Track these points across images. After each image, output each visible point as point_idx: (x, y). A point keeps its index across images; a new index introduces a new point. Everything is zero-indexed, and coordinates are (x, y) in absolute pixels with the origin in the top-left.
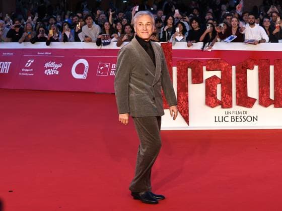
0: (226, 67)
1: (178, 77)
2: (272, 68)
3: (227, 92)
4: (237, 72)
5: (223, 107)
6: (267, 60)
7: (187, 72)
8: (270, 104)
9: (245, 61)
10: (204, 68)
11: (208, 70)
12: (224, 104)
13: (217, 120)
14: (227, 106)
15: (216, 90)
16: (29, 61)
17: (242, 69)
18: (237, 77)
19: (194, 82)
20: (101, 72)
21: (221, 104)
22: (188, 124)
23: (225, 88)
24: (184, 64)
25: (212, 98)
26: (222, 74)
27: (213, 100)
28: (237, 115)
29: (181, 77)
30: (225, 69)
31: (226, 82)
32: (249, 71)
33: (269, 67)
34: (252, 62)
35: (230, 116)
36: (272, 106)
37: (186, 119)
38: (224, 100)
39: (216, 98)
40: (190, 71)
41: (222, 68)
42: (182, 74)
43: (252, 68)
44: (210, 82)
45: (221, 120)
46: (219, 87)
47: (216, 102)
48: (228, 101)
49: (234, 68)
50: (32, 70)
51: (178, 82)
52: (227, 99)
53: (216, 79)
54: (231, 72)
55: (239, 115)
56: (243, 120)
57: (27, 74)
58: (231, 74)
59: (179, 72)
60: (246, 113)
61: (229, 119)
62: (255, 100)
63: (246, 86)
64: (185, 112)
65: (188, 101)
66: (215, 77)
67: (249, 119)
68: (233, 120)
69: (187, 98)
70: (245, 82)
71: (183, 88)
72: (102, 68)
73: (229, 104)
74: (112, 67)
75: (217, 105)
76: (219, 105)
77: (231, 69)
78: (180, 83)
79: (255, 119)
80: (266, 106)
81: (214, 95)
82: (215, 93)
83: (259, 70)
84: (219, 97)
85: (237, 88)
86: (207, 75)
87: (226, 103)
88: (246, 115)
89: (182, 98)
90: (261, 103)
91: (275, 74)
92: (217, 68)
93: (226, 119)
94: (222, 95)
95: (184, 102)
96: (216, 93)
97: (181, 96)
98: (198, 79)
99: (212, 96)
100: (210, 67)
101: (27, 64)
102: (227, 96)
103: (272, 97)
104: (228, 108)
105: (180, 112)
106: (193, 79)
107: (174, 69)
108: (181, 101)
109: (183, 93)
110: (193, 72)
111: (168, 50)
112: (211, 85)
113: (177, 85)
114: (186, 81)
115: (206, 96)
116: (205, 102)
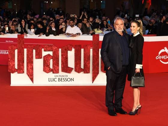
0: (56, 49)
1: (27, 55)
2: (82, 50)
3: (56, 64)
4: (62, 52)
5: (53, 73)
6: (80, 45)
7: (32, 52)
9: (66, 46)
10: (43, 50)
11: (45, 51)
12: (54, 71)
13: (50, 80)
15: (50, 63)
17: (65, 51)
18: (62, 55)
19: (36, 58)
21: (52, 71)
22: (33, 82)
23: (54, 62)
24: (31, 47)
26: (53, 53)
27: (47, 69)
29: (29, 55)
30: (55, 51)
31: (55, 58)
32: (69, 52)
34: (71, 47)
35: (57, 78)
36: (82, 72)
37: (32, 79)
38: (54, 69)
39: (49, 68)
40: (34, 51)
41: (53, 50)
42: (30, 53)
43: (71, 50)
44: (46, 58)
45: (52, 80)
46: (51, 61)
48: (56, 69)
49: (60, 50)
51: (27, 58)
53: (50, 56)
54: (59, 52)
55: (63, 78)
56: (65, 80)
58: (59, 54)
59: (28, 52)
60: (67, 76)
61: (57, 80)
62: (72, 69)
63: (67, 61)
64: (31, 76)
65: (33, 69)
66: (49, 55)
67: (69, 80)
68: (59, 80)
69: (33, 67)
70: (67, 58)
71: (30, 62)
73: (57, 71)
75: (50, 72)
78: (29, 58)
79: (72, 80)
80: (79, 72)
81: (48, 66)
82: (49, 64)
83: (75, 51)
84: (51, 67)
85: (62, 61)
86: (44, 53)
87: (55, 71)
88: (67, 78)
89: (30, 67)
90: (76, 71)
91: (84, 54)
92: (50, 50)
93: (55, 80)
94: (53, 66)
95: (31, 70)
96: (50, 64)
98: (39, 56)
99: (47, 66)
100: (46, 49)
102: (56, 66)
103: (82, 67)
104: (57, 73)
105: (28, 75)
106: (36, 56)
107: (25, 50)
108: (29, 69)
109: (30, 64)
110: (36, 52)
111: (22, 39)
112: (47, 60)
113: (27, 60)
114: (32, 57)
115: (44, 66)
116: (43, 70)
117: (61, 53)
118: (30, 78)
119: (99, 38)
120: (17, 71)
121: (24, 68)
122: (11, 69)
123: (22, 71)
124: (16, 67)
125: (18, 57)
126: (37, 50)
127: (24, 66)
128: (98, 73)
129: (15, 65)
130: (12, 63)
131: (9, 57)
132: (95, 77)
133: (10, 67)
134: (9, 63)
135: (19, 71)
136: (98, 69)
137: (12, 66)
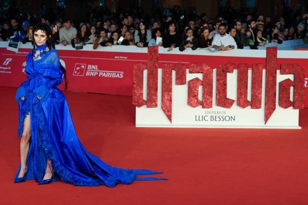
0: (208, 70)
1: (163, 78)
2: (250, 72)
3: (208, 93)
5: (203, 107)
6: (246, 64)
7: (171, 74)
8: (248, 106)
9: (225, 65)
10: (187, 70)
11: (191, 72)
12: (205, 104)
13: (198, 119)
14: (208, 106)
15: (198, 91)
16: (7, 60)
17: (222, 73)
18: (218, 80)
19: (177, 84)
20: (77, 72)
21: (202, 105)
22: (171, 122)
23: (206, 90)
24: (169, 66)
26: (204, 76)
27: (194, 101)
28: (216, 115)
29: (166, 78)
30: (207, 72)
31: (207, 84)
32: (228, 75)
33: (248, 71)
34: (232, 67)
35: (209, 115)
36: (249, 107)
37: (169, 117)
38: (205, 101)
39: (197, 99)
40: (174, 72)
41: (204, 71)
42: (167, 75)
43: (232, 72)
45: (201, 119)
46: (200, 89)
47: (198, 101)
48: (208, 101)
49: (215, 71)
50: (9, 68)
51: (162, 83)
52: (208, 99)
53: (198, 81)
54: (212, 75)
55: (218, 115)
56: (222, 119)
57: (4, 72)
58: (212, 77)
59: (164, 73)
60: (225, 113)
61: (208, 118)
62: (234, 101)
63: (226, 88)
64: (168, 111)
65: (171, 101)
66: (197, 79)
67: (227, 118)
68: (212, 119)
69: (171, 98)
70: (225, 84)
71: (167, 90)
72: (78, 68)
73: (209, 104)
75: (198, 105)
76: (200, 105)
77: (212, 72)
78: (165, 84)
79: (232, 118)
80: (244, 107)
81: (196, 96)
82: (196, 94)
83: (238, 73)
84: (200, 97)
85: (218, 89)
86: (190, 77)
88: (225, 115)
89: (166, 98)
90: (239, 104)
91: (252, 78)
92: (199, 71)
93: (206, 118)
94: (203, 96)
95: (168, 102)
96: (198, 93)
97: (165, 96)
98: (181, 80)
99: (194, 97)
100: (193, 70)
101: (5, 62)
102: (207, 97)
103: (249, 98)
104: (208, 108)
105: (164, 111)
106: (176, 80)
107: (160, 71)
108: (165, 101)
109: (167, 93)
110: (177, 74)
111: (154, 53)
112: (193, 86)
113: (162, 86)
114: (171, 82)
115: (189, 96)
116: (187, 103)
117: (217, 76)
118: (167, 115)
119: (276, 53)
120: (146, 104)
121: (157, 99)
122: (136, 100)
123: (154, 104)
124: (145, 98)
125: (148, 81)
126: (179, 71)
127: (157, 96)
128: (274, 109)
129: (142, 94)
130: (138, 92)
131: (135, 82)
132: (269, 115)
133: (136, 97)
134: (134, 92)
135: (149, 104)
136: (275, 102)
137: (138, 95)
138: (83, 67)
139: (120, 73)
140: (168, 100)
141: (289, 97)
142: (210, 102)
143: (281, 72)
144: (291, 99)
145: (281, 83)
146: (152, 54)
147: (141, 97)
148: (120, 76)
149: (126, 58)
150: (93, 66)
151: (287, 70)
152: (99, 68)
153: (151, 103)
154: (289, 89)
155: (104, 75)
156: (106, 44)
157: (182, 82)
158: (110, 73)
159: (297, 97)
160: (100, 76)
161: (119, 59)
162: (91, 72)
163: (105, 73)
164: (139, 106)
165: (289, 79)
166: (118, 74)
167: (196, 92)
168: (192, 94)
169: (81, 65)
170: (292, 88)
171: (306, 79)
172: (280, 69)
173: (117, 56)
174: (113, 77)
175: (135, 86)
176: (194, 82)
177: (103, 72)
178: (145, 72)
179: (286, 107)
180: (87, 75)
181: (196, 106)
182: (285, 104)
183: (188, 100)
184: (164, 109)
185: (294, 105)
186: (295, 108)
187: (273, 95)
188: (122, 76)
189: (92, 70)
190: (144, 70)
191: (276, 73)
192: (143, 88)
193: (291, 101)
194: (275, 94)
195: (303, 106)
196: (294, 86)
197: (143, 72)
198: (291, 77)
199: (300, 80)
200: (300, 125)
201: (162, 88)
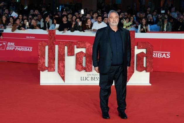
0: (89, 46)
1: (59, 52)
3: (89, 62)
5: (86, 71)
7: (64, 49)
10: (75, 46)
11: (77, 48)
12: (87, 69)
13: (82, 79)
14: (89, 70)
15: (82, 60)
19: (68, 55)
22: (64, 81)
23: (88, 59)
24: (63, 43)
25: (80, 65)
26: (86, 50)
27: (80, 67)
28: (95, 76)
29: (61, 52)
31: (89, 55)
35: (90, 77)
37: (63, 78)
38: (87, 67)
39: (82, 66)
40: (66, 48)
41: (86, 47)
42: (62, 50)
44: (79, 55)
45: (84, 79)
46: (84, 59)
47: (82, 68)
48: (89, 67)
51: (58, 55)
52: (89, 66)
53: (83, 54)
55: (96, 76)
59: (59, 48)
61: (89, 79)
64: (62, 74)
65: (64, 67)
66: (82, 52)
68: (92, 79)
69: (64, 65)
71: (62, 59)
72: (1, 45)
73: (90, 69)
74: (8, 45)
75: (82, 70)
76: (84, 70)
78: (60, 56)
81: (81, 63)
82: (81, 62)
84: (84, 65)
86: (77, 50)
89: (61, 65)
92: (83, 47)
93: (88, 79)
94: (86, 64)
95: (62, 68)
97: (60, 64)
98: (71, 53)
99: (79, 64)
100: (79, 46)
102: (89, 64)
104: (89, 71)
105: (60, 74)
106: (68, 53)
107: (57, 47)
108: (60, 67)
109: (61, 62)
110: (68, 49)
111: (53, 34)
112: (79, 57)
113: (58, 57)
114: (64, 55)
115: (76, 64)
116: (75, 68)
118: (61, 77)
119: (135, 35)
120: (47, 69)
121: (55, 66)
122: (40, 66)
123: (52, 69)
124: (47, 65)
125: (49, 53)
126: (69, 47)
127: (55, 64)
128: (133, 72)
129: (45, 62)
130: (42, 61)
131: (40, 54)
132: (130, 76)
133: (41, 65)
134: (39, 61)
135: (49, 69)
136: (134, 68)
137: (42, 63)
138: (4, 44)
139: (30, 48)
140: (62, 66)
141: (143, 64)
142: (90, 68)
143: (137, 47)
144: (145, 66)
145: (137, 55)
146: (51, 35)
147: (44, 64)
148: (30, 50)
149: (34, 38)
150: (11, 43)
151: (142, 46)
152: (16, 45)
153: (51, 68)
154: (143, 59)
155: (19, 49)
156: (21, 28)
157: (71, 54)
158: (23, 48)
159: (148, 64)
160: (16, 50)
161: (29, 38)
162: (10, 48)
163: (19, 48)
164: (43, 71)
165: (143, 52)
166: (29, 49)
167: (81, 61)
168: (79, 62)
169: (3, 43)
170: (145, 58)
171: (154, 52)
172: (137, 45)
173: (28, 36)
174: (25, 50)
175: (40, 57)
176: (79, 54)
177: (18, 48)
178: (47, 48)
179: (141, 71)
180: (7, 49)
181: (81, 71)
182: (141, 68)
183: (76, 66)
184: (60, 72)
185: (146, 69)
186: (147, 71)
187: (133, 63)
188: (31, 50)
189: (11, 46)
190: (46, 46)
191: (134, 48)
192: (45, 58)
193: (144, 67)
194: (134, 62)
195: (152, 70)
196: (146, 57)
197: (45, 47)
198: (144, 51)
199: (150, 53)
200: (150, 83)
201: (58, 58)
